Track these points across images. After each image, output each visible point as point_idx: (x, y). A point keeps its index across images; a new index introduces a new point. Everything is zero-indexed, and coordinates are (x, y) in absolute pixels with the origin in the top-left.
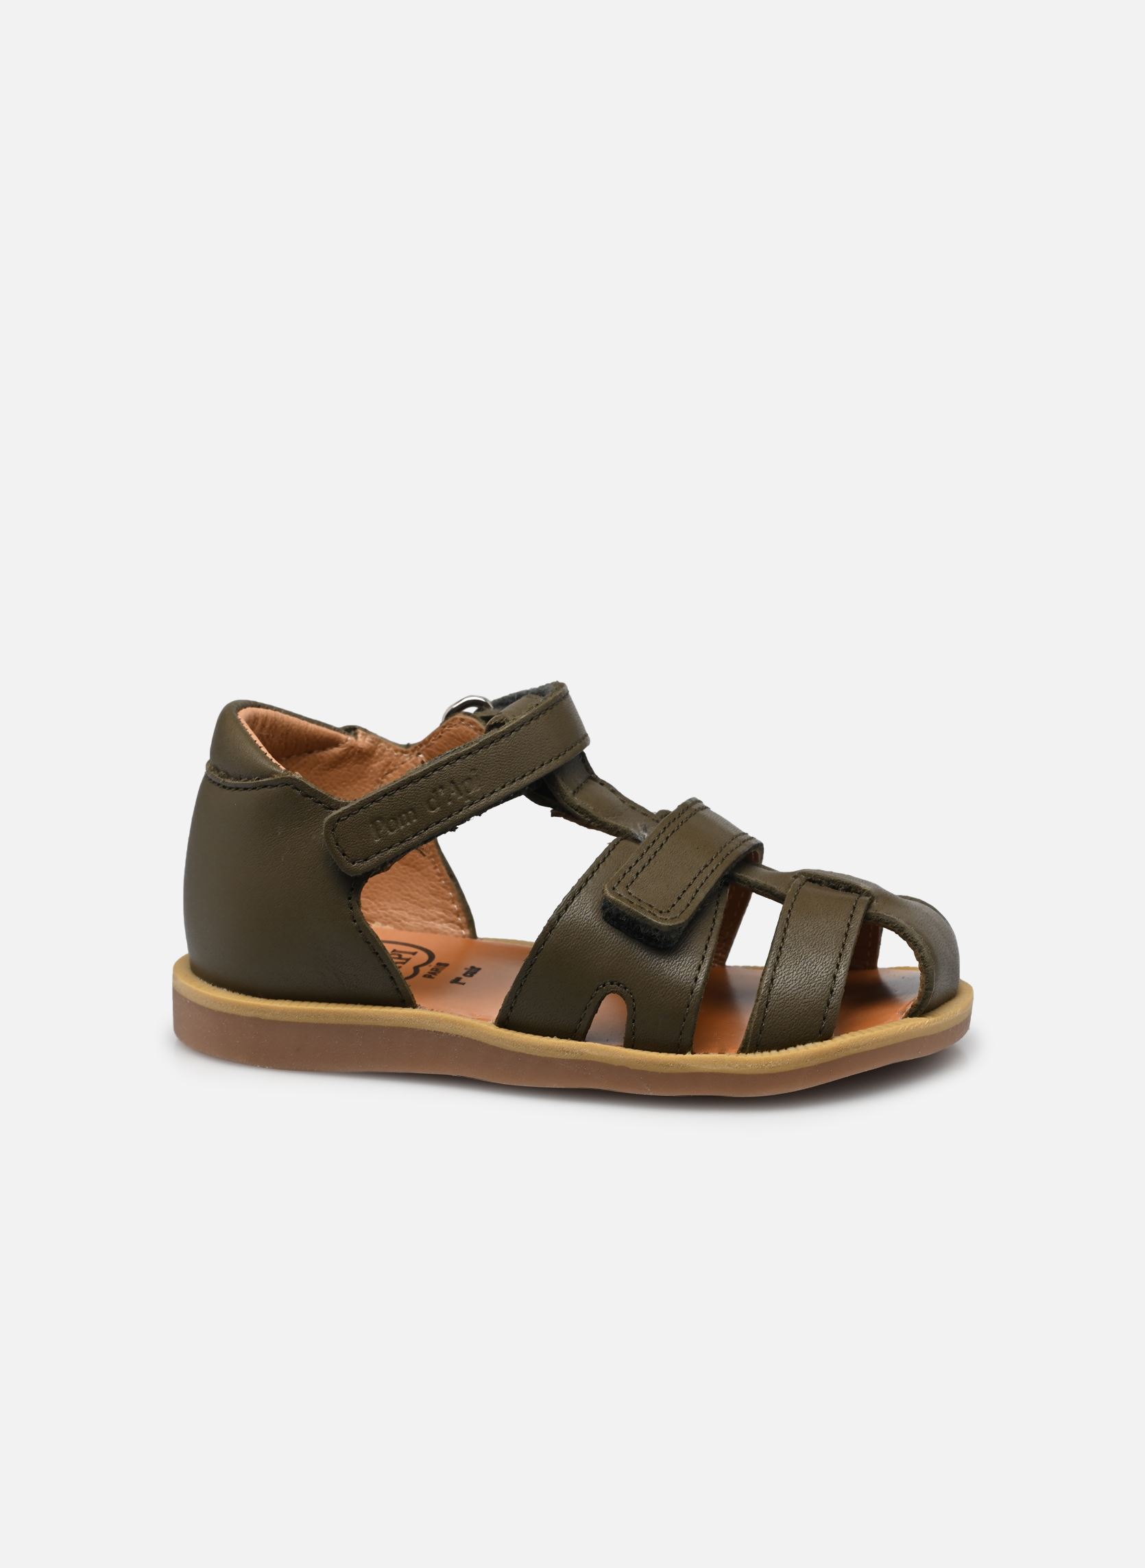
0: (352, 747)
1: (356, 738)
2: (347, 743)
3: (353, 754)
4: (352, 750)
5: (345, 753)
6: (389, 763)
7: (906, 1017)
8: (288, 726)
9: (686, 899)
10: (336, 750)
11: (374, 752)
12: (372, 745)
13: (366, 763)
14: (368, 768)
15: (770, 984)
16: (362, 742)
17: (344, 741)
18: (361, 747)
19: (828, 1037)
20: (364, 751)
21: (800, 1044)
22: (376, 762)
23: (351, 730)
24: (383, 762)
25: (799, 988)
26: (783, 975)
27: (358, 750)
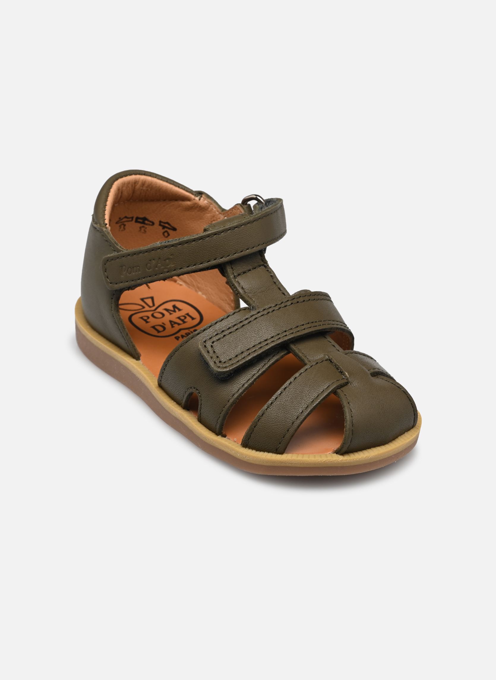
0: (196, 204)
1: (200, 200)
2: (194, 201)
3: (197, 207)
4: (196, 205)
5: (193, 205)
6: (214, 216)
7: (334, 453)
8: (159, 187)
9: (240, 358)
10: (189, 203)
11: (208, 208)
12: (207, 205)
13: (203, 212)
14: (205, 215)
15: (260, 416)
16: (203, 202)
17: (192, 199)
18: (201, 205)
19: (282, 453)
20: (202, 207)
21: (266, 452)
22: (208, 214)
23: (200, 194)
24: (212, 214)
25: (273, 423)
26: (269, 413)
27: (200, 205)
